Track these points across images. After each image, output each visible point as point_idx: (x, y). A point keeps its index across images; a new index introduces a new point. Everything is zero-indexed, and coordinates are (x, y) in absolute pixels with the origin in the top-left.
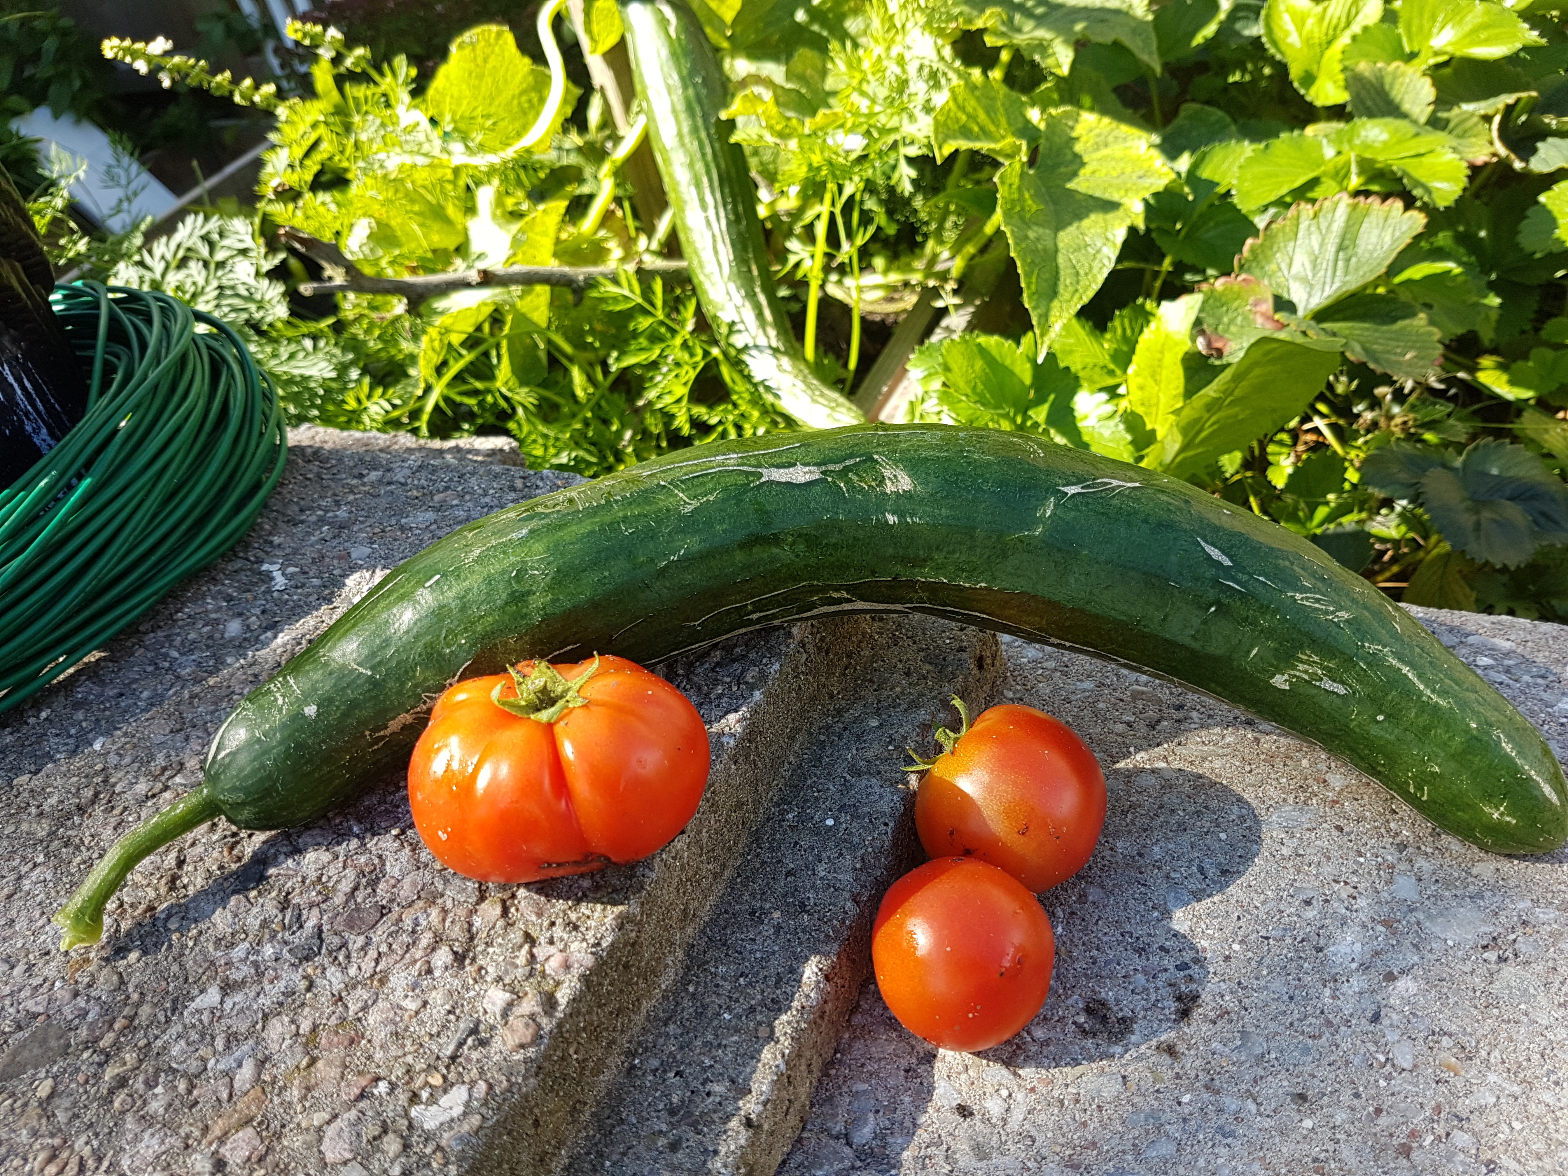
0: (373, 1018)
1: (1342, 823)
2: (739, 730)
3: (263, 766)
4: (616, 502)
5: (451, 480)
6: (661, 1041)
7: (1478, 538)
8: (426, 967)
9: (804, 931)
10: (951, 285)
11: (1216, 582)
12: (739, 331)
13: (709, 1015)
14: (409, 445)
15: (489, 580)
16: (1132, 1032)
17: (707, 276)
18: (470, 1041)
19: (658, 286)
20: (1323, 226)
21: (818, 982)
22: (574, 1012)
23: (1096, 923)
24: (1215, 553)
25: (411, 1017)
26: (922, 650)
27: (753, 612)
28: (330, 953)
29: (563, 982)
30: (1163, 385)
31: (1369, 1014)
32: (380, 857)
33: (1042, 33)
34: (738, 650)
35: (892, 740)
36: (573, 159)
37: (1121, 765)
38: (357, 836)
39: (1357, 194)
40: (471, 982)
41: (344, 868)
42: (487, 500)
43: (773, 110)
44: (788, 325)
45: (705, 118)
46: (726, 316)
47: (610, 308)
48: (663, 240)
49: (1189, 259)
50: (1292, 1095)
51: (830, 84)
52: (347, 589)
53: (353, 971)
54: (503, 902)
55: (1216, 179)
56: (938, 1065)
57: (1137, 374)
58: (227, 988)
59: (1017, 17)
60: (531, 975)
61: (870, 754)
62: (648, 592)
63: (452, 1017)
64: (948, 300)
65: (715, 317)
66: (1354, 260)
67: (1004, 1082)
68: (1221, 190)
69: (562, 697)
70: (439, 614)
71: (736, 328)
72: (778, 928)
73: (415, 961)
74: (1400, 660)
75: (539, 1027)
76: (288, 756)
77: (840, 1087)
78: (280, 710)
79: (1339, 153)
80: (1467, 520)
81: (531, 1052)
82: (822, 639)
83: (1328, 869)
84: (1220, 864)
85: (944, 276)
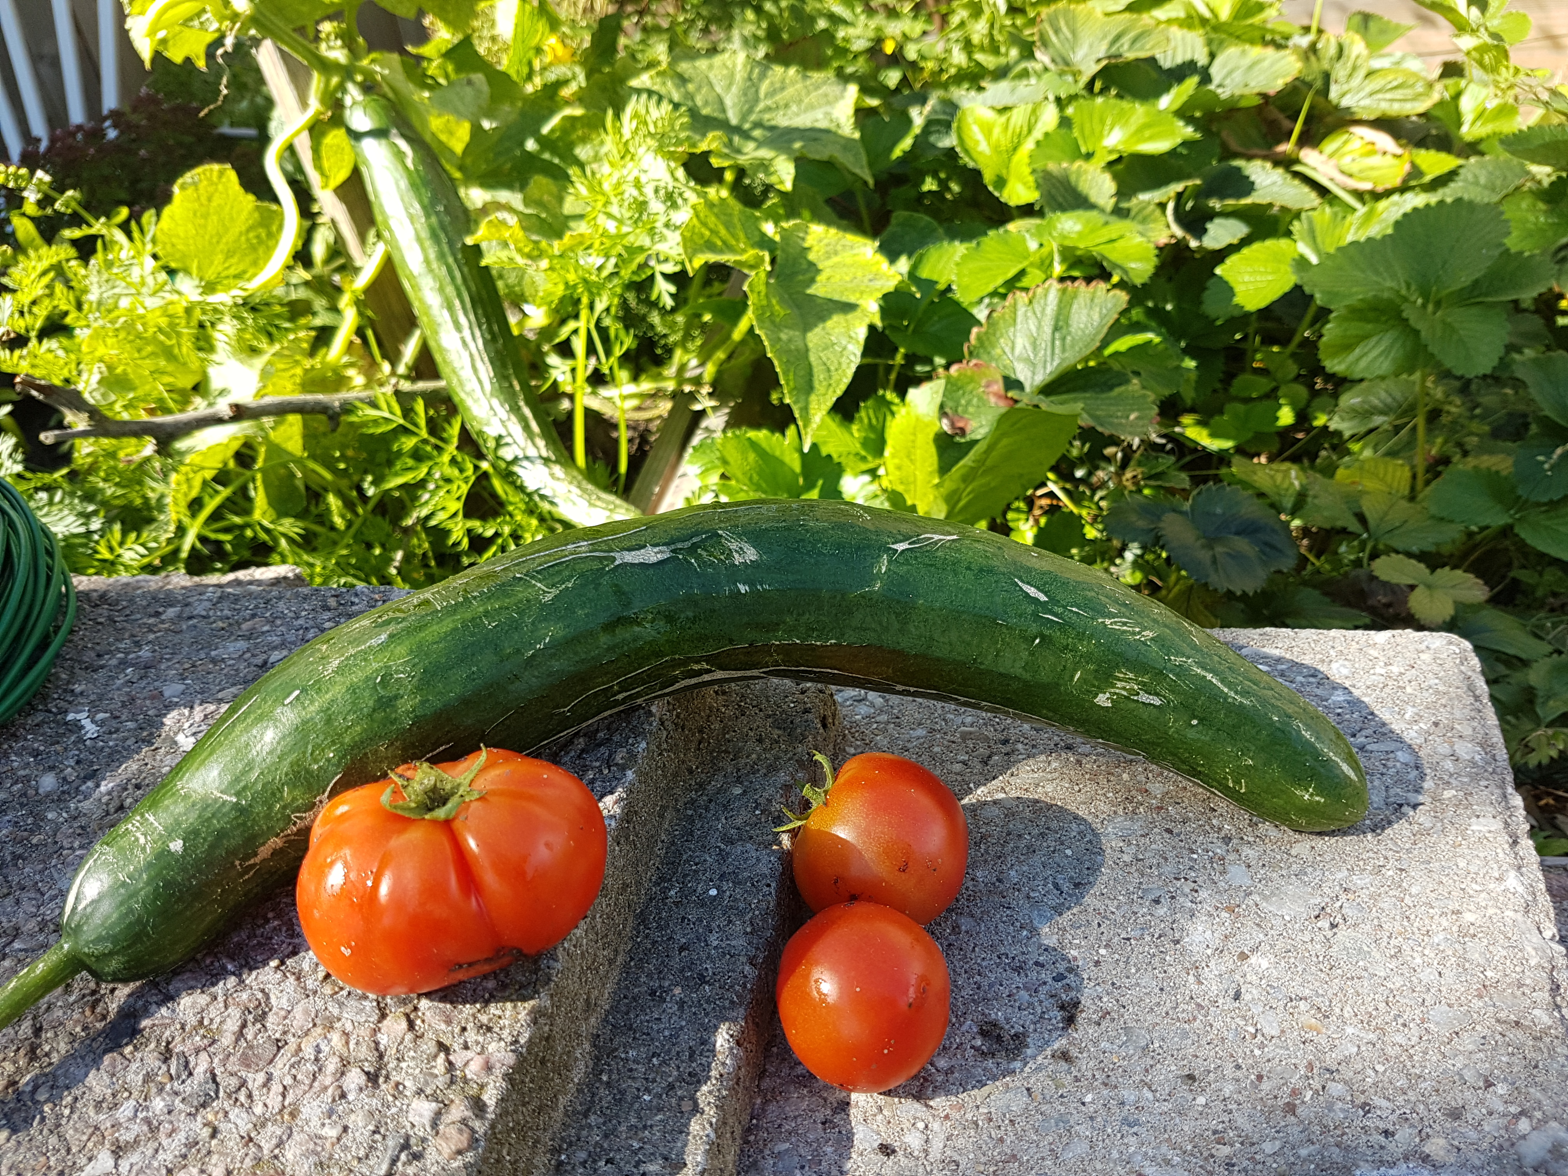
0: (291, 1153)
1: (1170, 826)
2: (618, 811)
3: (131, 911)
4: (475, 598)
5: (256, 607)
6: (584, 1133)
7: (1216, 570)
8: (339, 1092)
9: (708, 1002)
10: (706, 390)
11: (1036, 617)
12: (507, 444)
13: (629, 1099)
14: (183, 583)
15: (353, 690)
16: (1027, 1046)
17: (468, 394)
18: (403, 1157)
19: (420, 406)
20: (1038, 310)
21: (731, 1049)
22: (503, 1113)
23: (973, 950)
24: (1032, 591)
25: (333, 1145)
26: (769, 716)
27: (619, 692)
28: (229, 1096)
29: (487, 1084)
30: (918, 464)
31: (1232, 993)
32: (263, 991)
33: (765, 153)
34: (601, 735)
35: (758, 805)
36: (302, 294)
37: (965, 801)
38: (233, 974)
39: (1062, 280)
40: (390, 1099)
41: (226, 1007)
42: (301, 622)
43: (520, 234)
44: (555, 434)
45: (451, 244)
46: (492, 430)
47: (371, 431)
48: (410, 363)
49: (921, 351)
50: (1181, 1077)
51: (569, 206)
52: (167, 728)
53: (258, 1109)
54: (407, 1016)
55: (935, 278)
56: (853, 1111)
57: (893, 456)
58: (118, 1151)
59: (736, 139)
60: (452, 1082)
61: (739, 821)
62: (517, 683)
63: (377, 1137)
64: (704, 403)
65: (480, 433)
66: (1069, 338)
67: (918, 1115)
68: (941, 287)
69: (453, 794)
70: (302, 730)
71: (503, 442)
72: (681, 1004)
73: (326, 1088)
74: (1204, 668)
75: (473, 1131)
76: (156, 895)
77: (762, 1151)
78: (144, 849)
79: (1041, 245)
80: (1205, 556)
81: (470, 1157)
82: (678, 716)
83: (1168, 869)
84: (1072, 878)
85: (697, 381)
